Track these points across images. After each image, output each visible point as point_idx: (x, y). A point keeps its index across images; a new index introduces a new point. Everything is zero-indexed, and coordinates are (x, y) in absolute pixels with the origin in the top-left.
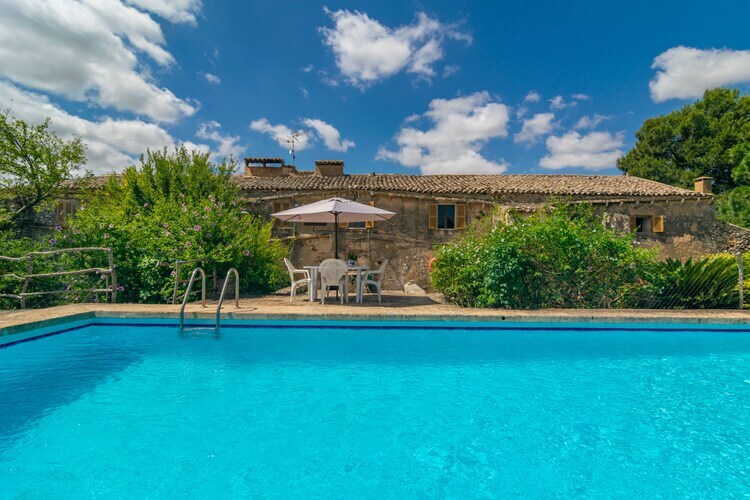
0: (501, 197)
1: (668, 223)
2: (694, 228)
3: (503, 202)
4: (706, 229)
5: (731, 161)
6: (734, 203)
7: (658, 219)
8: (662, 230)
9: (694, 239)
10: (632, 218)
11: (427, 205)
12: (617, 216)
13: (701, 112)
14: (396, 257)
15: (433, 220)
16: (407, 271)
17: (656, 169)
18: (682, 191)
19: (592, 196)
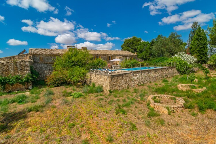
3: (116, 56)
12: (129, 58)
18: (134, 54)
19: (126, 55)
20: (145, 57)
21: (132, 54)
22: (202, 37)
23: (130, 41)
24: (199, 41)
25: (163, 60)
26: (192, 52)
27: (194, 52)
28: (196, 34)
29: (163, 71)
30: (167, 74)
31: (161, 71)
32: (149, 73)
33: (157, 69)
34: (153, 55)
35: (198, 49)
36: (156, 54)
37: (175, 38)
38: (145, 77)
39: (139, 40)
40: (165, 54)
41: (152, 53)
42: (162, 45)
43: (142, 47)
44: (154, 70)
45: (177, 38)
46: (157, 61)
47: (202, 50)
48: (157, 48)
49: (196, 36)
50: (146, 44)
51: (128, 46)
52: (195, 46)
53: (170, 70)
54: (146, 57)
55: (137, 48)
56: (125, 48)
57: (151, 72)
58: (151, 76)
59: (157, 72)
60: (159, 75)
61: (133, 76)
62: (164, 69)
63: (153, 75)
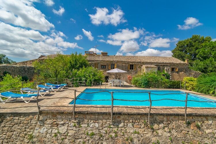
0: (144, 63)
1: (179, 69)
2: (184, 70)
3: (144, 64)
4: (187, 71)
5: (197, 53)
6: (196, 64)
7: (177, 69)
8: (177, 71)
9: (184, 73)
10: (171, 68)
11: (128, 65)
12: (168, 68)
13: (191, 41)
14: (121, 76)
15: (129, 68)
16: (123, 79)
17: (180, 54)
18: (183, 62)
19: (163, 63)
31: (189, 124)
32: (116, 124)
57: (131, 121)
58: (126, 136)
59: (161, 125)
60: (171, 140)
61: (40, 126)
62: (209, 118)
63: (136, 135)
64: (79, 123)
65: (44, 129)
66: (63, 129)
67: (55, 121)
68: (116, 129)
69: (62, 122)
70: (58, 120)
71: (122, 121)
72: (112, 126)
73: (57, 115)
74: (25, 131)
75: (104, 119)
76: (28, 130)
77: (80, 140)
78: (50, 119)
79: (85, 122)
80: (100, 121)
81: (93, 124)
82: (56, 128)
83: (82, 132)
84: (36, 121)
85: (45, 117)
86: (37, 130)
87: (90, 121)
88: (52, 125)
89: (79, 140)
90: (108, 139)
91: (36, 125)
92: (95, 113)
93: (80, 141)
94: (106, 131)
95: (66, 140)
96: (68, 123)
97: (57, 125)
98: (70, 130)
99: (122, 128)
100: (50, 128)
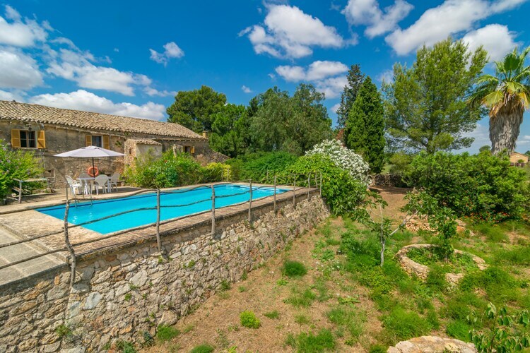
0: (129, 134)
1: (196, 149)
2: (203, 152)
3: (130, 137)
4: (207, 152)
7: (192, 148)
8: (194, 152)
9: (203, 156)
10: (184, 148)
11: (84, 136)
12: (179, 146)
14: (64, 167)
18: (199, 136)
19: (169, 136)
20: (232, 149)
21: (193, 135)
22: (374, 103)
23: (192, 98)
24: (367, 113)
25: (280, 162)
26: (352, 144)
27: (357, 143)
28: (361, 95)
29: (282, 214)
30: (297, 222)
31: (276, 212)
32: (217, 236)
33: (258, 208)
34: (252, 143)
35: (365, 136)
36: (262, 141)
37: (310, 100)
38: (193, 264)
39: (220, 100)
40: (285, 143)
41: (250, 137)
42: (278, 114)
43: (225, 119)
44: (246, 212)
45: (315, 103)
46: (261, 165)
47: (374, 138)
48: (264, 124)
49: (361, 99)
50: (237, 112)
51: (186, 112)
52: (359, 126)
53: (305, 205)
54: (236, 148)
55: (214, 119)
56: (179, 114)
57: (232, 226)
58: (232, 248)
59: (259, 221)
60: (269, 235)
61: (81, 294)
62: (287, 202)
63: (241, 242)
64: (166, 255)
65: (93, 298)
66: (139, 279)
67: (117, 270)
68: (219, 243)
69: (134, 265)
70: (122, 265)
71: (223, 229)
72: (214, 241)
73: (118, 255)
74: (35, 328)
75: (201, 233)
76: (46, 321)
77: (176, 282)
78: (103, 269)
79: (176, 249)
80: (198, 239)
81: (189, 247)
82: (123, 282)
83: (175, 268)
84: (64, 289)
85: (86, 270)
86: (73, 308)
87: (182, 244)
88: (112, 280)
89: (174, 284)
90: (214, 261)
91: (66, 298)
92: (190, 227)
93: (177, 284)
94: (209, 251)
95: (151, 295)
96: (146, 263)
97: (124, 274)
98: (154, 273)
99: (226, 239)
100: (108, 288)
